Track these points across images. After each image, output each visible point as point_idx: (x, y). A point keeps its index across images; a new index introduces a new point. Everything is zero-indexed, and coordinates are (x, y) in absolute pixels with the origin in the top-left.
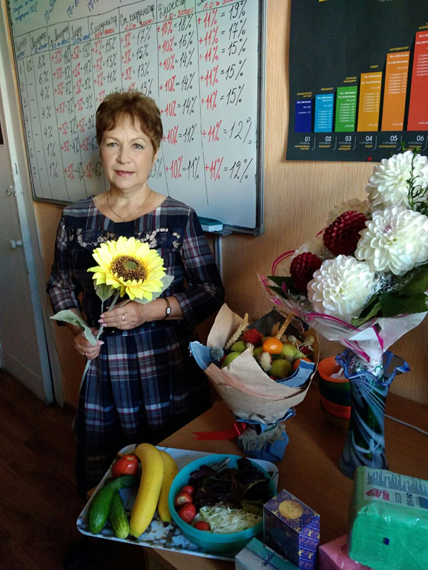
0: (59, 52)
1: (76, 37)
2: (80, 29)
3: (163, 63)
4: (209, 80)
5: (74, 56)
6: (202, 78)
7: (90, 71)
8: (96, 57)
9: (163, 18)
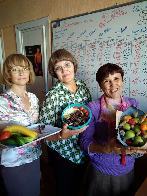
0: (71, 50)
1: (80, 46)
2: (82, 44)
3: (115, 58)
4: (135, 65)
5: (78, 52)
6: (132, 64)
7: (84, 57)
8: (87, 53)
9: (117, 44)
